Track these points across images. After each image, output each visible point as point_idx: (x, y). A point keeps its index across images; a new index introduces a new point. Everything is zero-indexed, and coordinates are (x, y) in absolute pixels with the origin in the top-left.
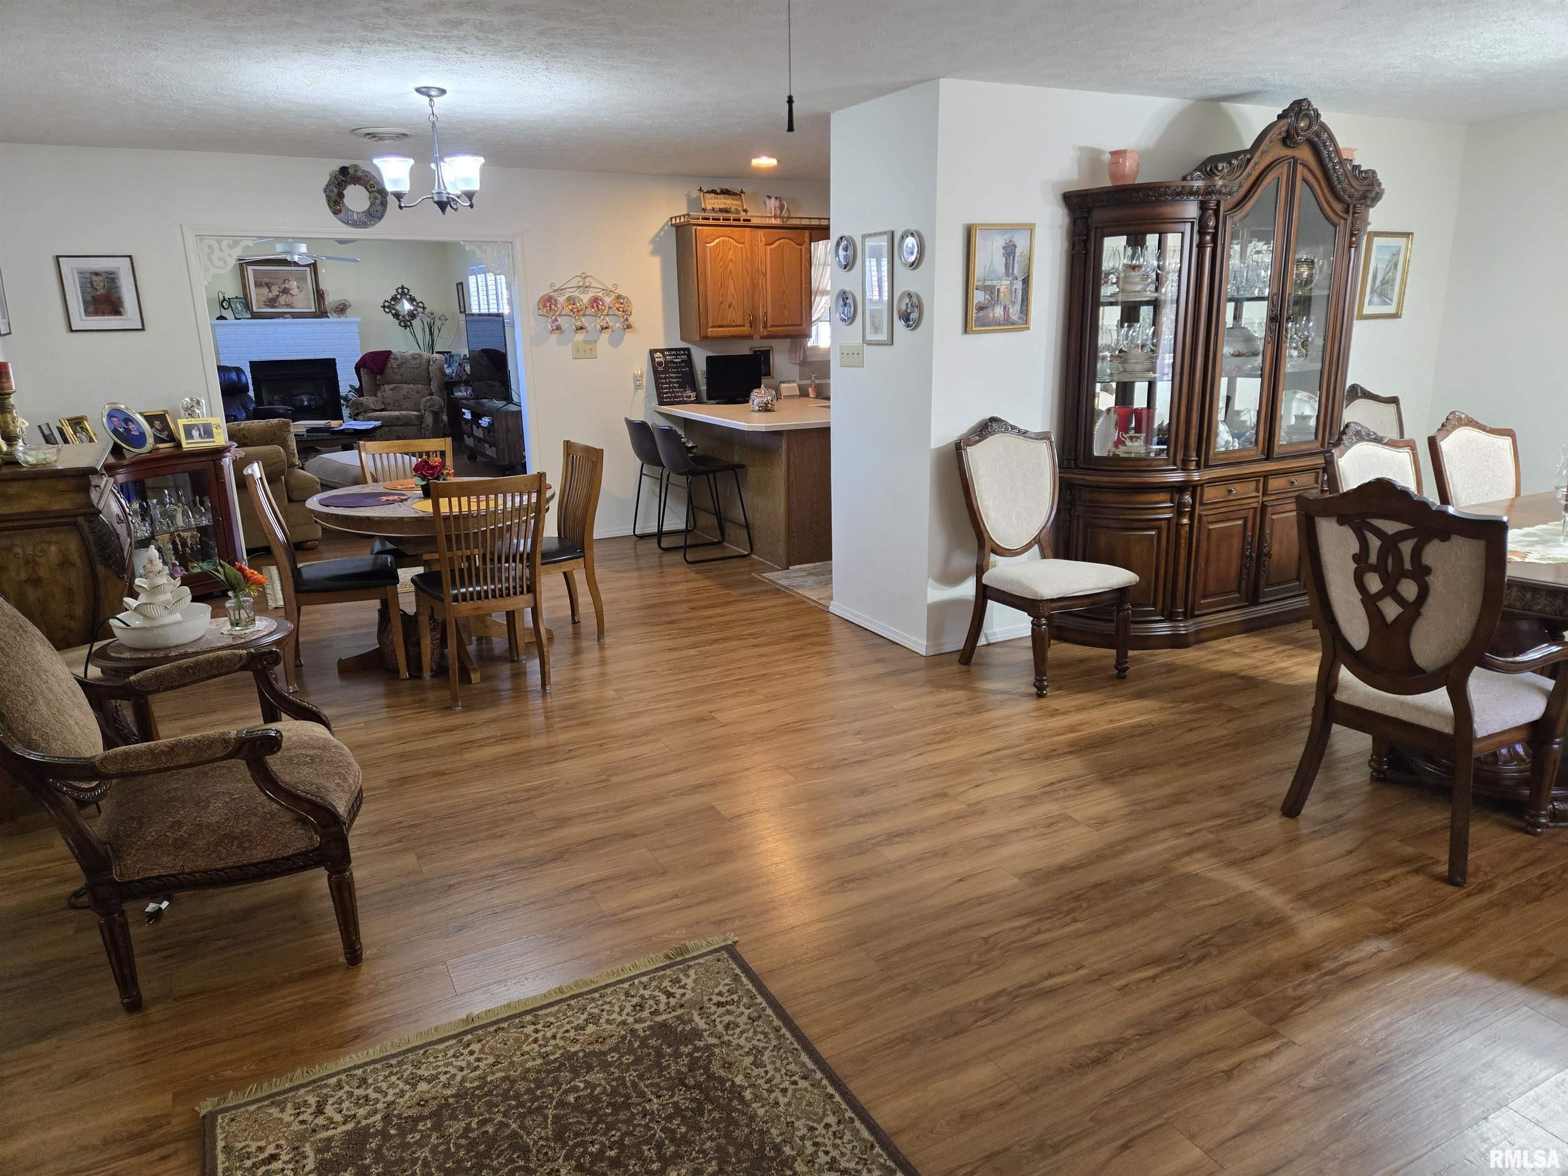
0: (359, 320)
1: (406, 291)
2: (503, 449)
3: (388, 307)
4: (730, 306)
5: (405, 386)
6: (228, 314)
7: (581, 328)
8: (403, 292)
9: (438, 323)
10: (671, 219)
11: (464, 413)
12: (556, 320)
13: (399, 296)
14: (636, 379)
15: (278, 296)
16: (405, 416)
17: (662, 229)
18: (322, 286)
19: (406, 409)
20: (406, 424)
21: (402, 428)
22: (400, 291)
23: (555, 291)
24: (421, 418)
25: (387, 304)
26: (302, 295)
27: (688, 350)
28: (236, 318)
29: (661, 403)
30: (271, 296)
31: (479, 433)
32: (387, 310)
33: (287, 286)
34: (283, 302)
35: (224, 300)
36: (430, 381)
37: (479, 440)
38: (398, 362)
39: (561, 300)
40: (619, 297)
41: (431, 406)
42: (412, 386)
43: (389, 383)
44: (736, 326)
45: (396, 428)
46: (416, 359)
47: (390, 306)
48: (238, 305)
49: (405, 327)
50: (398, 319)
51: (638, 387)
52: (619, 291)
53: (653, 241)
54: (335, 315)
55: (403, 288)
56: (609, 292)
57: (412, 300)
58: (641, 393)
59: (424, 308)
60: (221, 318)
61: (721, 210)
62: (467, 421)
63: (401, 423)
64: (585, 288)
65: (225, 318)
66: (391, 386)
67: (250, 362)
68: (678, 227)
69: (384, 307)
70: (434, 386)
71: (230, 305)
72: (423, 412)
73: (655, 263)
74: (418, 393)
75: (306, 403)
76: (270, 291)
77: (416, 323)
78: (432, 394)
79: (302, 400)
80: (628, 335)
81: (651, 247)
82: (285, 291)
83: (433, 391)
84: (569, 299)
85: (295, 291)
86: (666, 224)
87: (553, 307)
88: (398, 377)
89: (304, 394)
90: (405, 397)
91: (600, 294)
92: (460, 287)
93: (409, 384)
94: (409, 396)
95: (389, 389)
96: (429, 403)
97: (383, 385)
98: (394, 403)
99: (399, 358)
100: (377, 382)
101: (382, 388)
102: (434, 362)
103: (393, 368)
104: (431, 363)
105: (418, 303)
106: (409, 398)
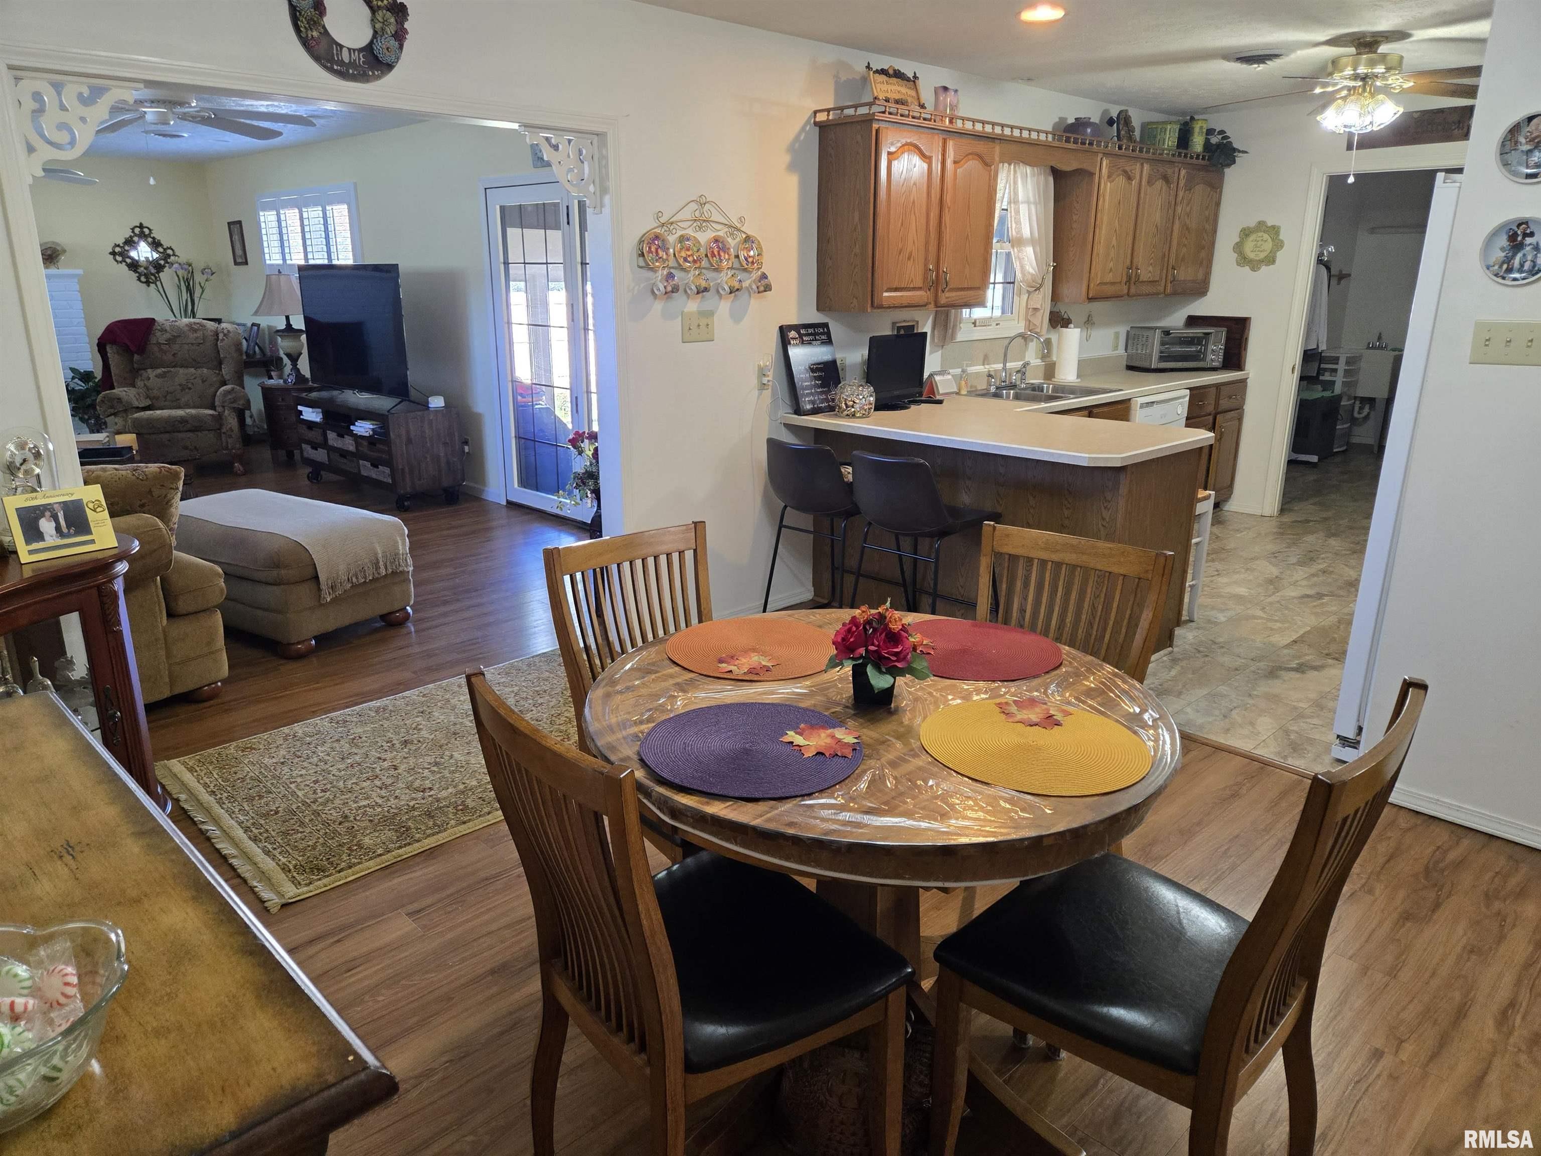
0: (81, 272)
1: (146, 231)
2: (403, 470)
3: (120, 254)
4: (909, 259)
5: (181, 371)
7: (706, 290)
8: (142, 232)
9: (199, 278)
10: (815, 112)
11: (301, 413)
12: (670, 276)
13: (136, 239)
14: (762, 373)
16: (194, 417)
17: (803, 129)
19: (187, 406)
20: (198, 430)
21: (190, 434)
22: (137, 230)
23: (663, 225)
24: (219, 418)
25: (117, 250)
27: (825, 325)
29: (798, 411)
31: (348, 444)
32: (119, 258)
36: (220, 363)
37: (344, 453)
38: (167, 336)
39: (672, 239)
40: (748, 239)
41: (234, 401)
42: (193, 370)
43: (153, 367)
44: (914, 289)
45: (180, 435)
46: (195, 331)
47: (120, 253)
49: (148, 283)
50: (135, 271)
51: (763, 386)
52: (749, 229)
53: (791, 149)
55: (141, 226)
56: (734, 229)
57: (155, 244)
58: (767, 393)
59: (175, 256)
61: (897, 102)
62: (311, 425)
63: (189, 427)
64: (702, 222)
66: (159, 371)
68: (823, 127)
69: (113, 253)
70: (227, 370)
72: (219, 409)
73: (792, 182)
74: (203, 382)
77: (166, 276)
78: (224, 383)
80: (755, 303)
81: (787, 158)
83: (227, 377)
84: (682, 239)
86: (808, 122)
87: (661, 253)
88: (168, 357)
90: (184, 388)
91: (721, 234)
92: (236, 228)
93: (187, 367)
94: (190, 386)
95: (156, 376)
96: (230, 397)
97: (145, 369)
98: (165, 397)
99: (168, 329)
100: (135, 366)
101: (145, 374)
102: (225, 335)
103: (160, 344)
104: (221, 336)
105: (165, 249)
106: (190, 389)
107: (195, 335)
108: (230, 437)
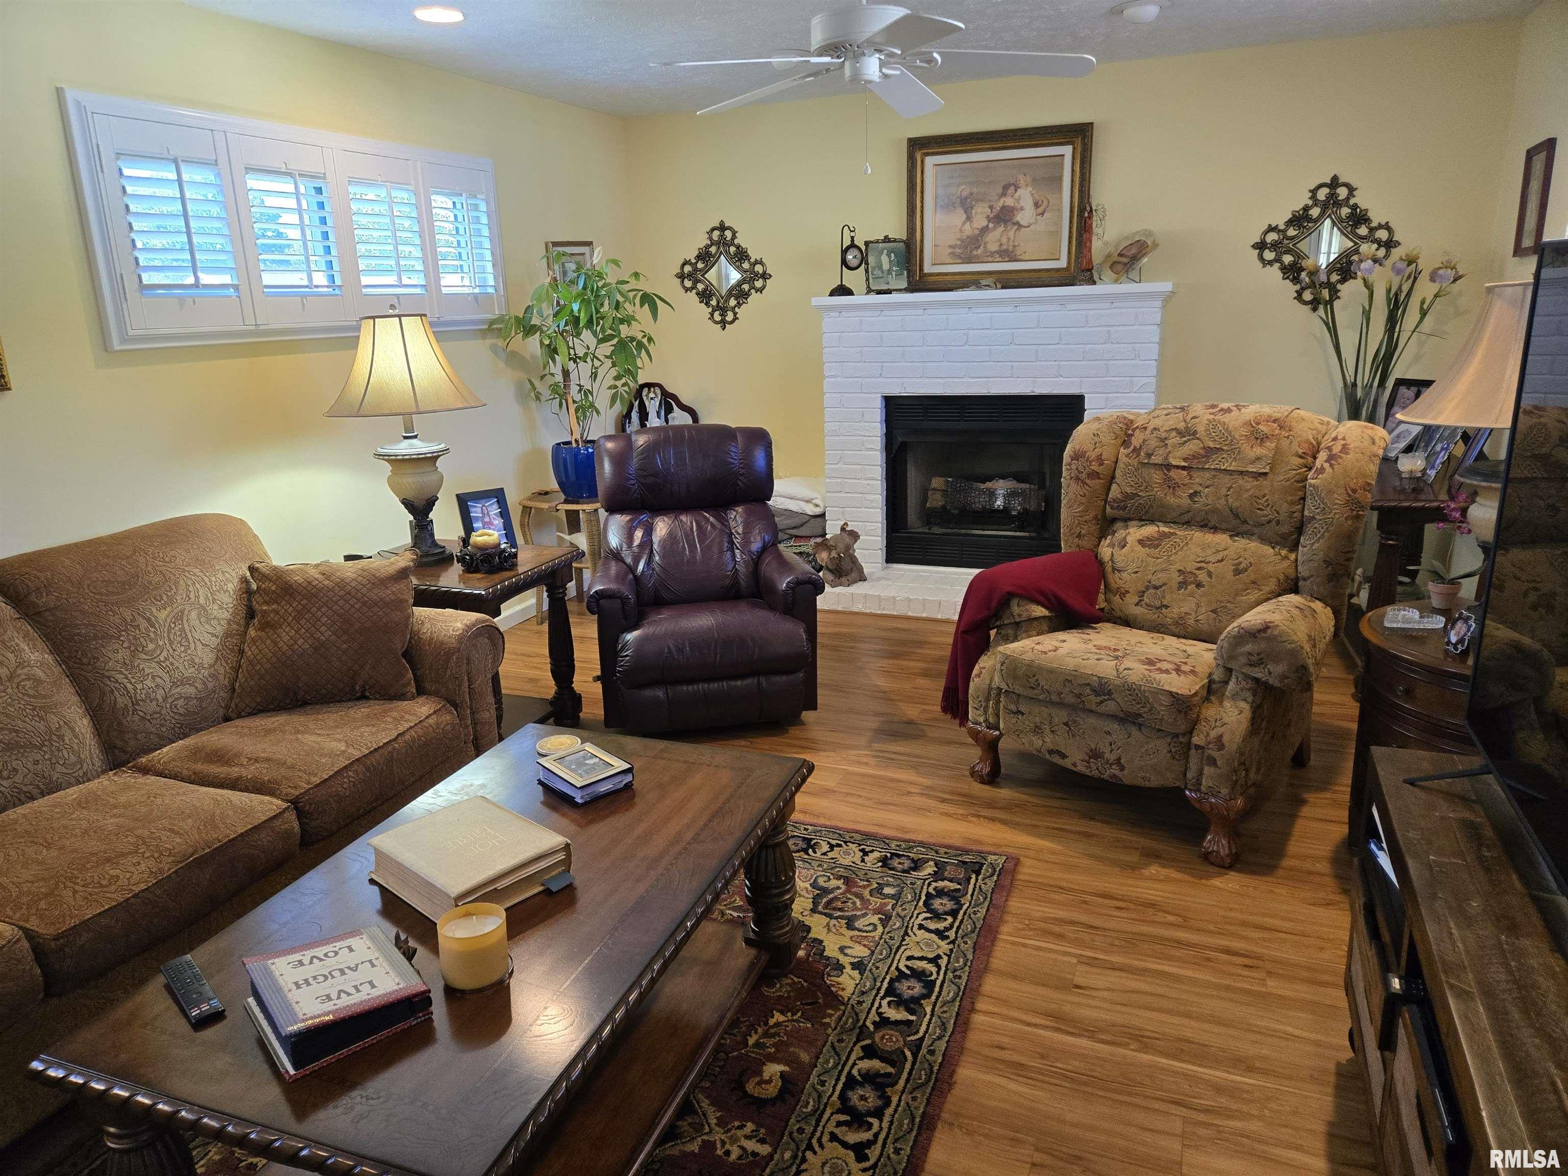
0: (1166, 286)
3: (1275, 246)
5: (1197, 535)
6: (855, 279)
8: (1332, 196)
15: (984, 230)
18: (1100, 196)
20: (1128, 719)
22: (1322, 193)
25: (1270, 238)
26: (1042, 225)
28: (869, 291)
30: (968, 230)
32: (1269, 256)
33: (1009, 201)
34: (993, 247)
35: (853, 245)
36: (1297, 530)
38: (1193, 447)
41: (1259, 661)
42: (1222, 539)
43: (1146, 518)
46: (1261, 439)
47: (1278, 245)
48: (885, 260)
49: (1315, 304)
50: (1296, 280)
54: (1108, 274)
57: (1355, 221)
59: (1390, 245)
60: (842, 290)
63: (1110, 707)
65: (848, 292)
66: (1150, 530)
67: (889, 401)
69: (1257, 247)
70: (1311, 550)
71: (864, 260)
72: (1218, 673)
74: (1237, 572)
75: (999, 503)
76: (969, 218)
79: (992, 494)
82: (1004, 217)
85: (1025, 216)
89: (1003, 477)
90: (1187, 580)
92: (1540, 162)
93: (1215, 529)
94: (1202, 576)
95: (1140, 542)
96: (1249, 647)
97: (1126, 520)
98: (1142, 594)
99: (1201, 429)
100: (1108, 509)
101: (1120, 534)
102: (1331, 458)
103: (1169, 467)
104: (1322, 456)
105: (1372, 230)
106: (1199, 585)
107: (1258, 451)
108: (1213, 762)
